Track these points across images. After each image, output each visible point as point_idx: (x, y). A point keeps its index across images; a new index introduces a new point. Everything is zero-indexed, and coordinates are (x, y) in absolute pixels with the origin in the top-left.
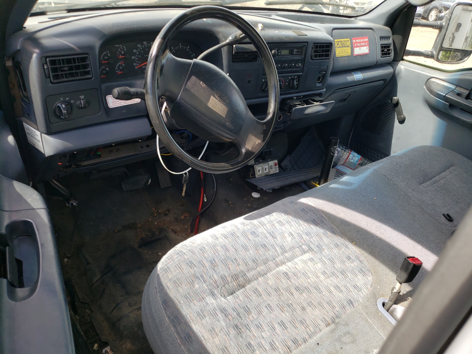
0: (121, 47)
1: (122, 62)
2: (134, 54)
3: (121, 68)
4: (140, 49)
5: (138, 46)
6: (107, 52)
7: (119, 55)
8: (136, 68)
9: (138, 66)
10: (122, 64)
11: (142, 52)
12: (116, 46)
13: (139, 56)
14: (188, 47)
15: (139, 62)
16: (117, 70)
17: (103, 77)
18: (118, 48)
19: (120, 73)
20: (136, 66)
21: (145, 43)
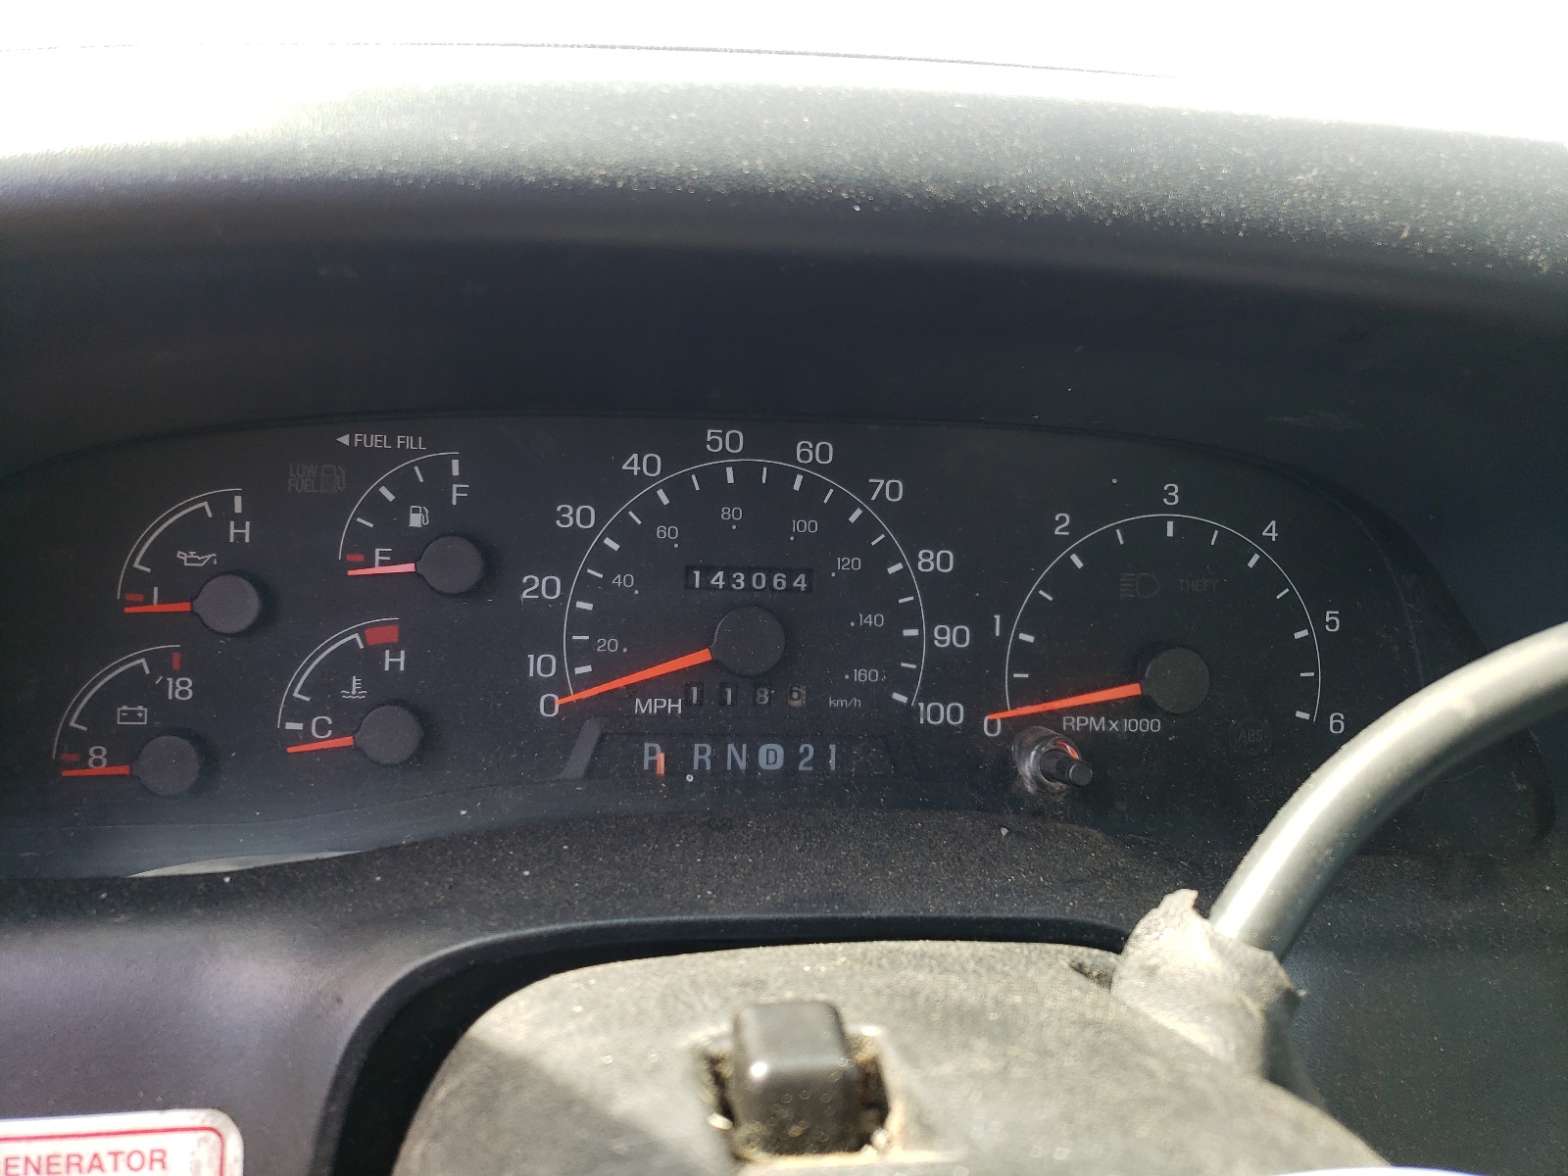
0: (406, 454)
1: (386, 627)
2: (560, 554)
3: (355, 689)
4: (649, 508)
5: (633, 464)
6: (223, 505)
7: (363, 542)
8: (550, 706)
9: (582, 683)
10: (374, 654)
11: (663, 532)
12: (345, 440)
13: (618, 580)
14: (1271, 531)
15: (608, 645)
16: (296, 711)
17: (104, 768)
18: (367, 464)
19: (328, 742)
20: (558, 685)
21: (720, 439)
